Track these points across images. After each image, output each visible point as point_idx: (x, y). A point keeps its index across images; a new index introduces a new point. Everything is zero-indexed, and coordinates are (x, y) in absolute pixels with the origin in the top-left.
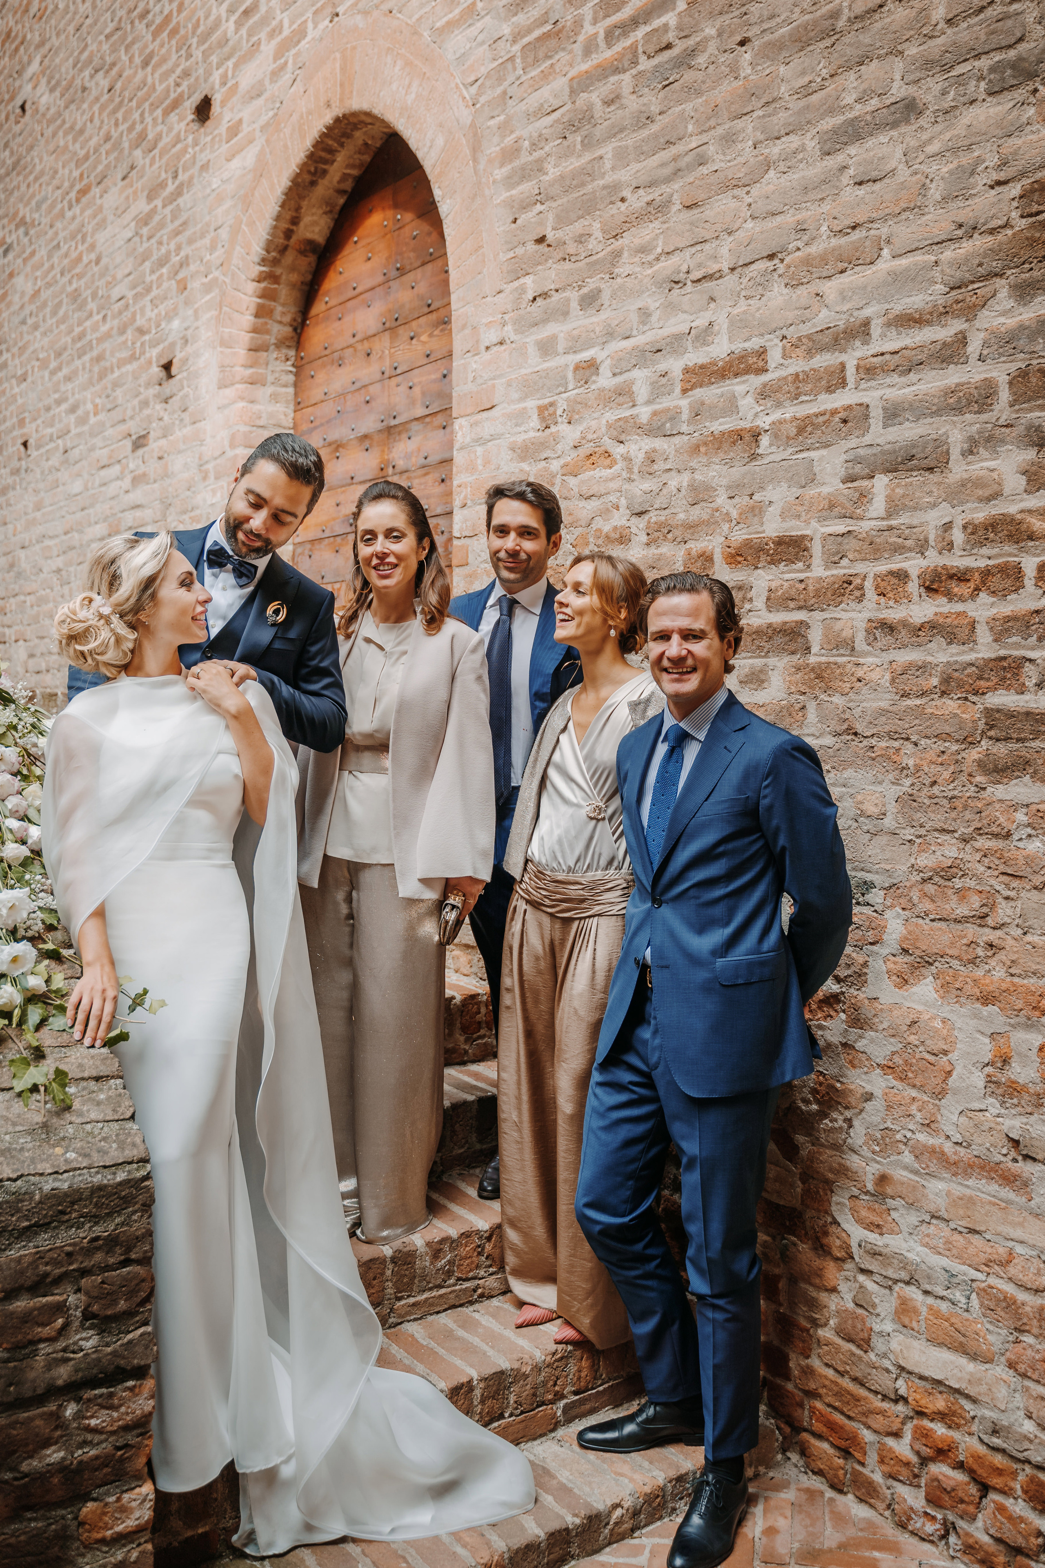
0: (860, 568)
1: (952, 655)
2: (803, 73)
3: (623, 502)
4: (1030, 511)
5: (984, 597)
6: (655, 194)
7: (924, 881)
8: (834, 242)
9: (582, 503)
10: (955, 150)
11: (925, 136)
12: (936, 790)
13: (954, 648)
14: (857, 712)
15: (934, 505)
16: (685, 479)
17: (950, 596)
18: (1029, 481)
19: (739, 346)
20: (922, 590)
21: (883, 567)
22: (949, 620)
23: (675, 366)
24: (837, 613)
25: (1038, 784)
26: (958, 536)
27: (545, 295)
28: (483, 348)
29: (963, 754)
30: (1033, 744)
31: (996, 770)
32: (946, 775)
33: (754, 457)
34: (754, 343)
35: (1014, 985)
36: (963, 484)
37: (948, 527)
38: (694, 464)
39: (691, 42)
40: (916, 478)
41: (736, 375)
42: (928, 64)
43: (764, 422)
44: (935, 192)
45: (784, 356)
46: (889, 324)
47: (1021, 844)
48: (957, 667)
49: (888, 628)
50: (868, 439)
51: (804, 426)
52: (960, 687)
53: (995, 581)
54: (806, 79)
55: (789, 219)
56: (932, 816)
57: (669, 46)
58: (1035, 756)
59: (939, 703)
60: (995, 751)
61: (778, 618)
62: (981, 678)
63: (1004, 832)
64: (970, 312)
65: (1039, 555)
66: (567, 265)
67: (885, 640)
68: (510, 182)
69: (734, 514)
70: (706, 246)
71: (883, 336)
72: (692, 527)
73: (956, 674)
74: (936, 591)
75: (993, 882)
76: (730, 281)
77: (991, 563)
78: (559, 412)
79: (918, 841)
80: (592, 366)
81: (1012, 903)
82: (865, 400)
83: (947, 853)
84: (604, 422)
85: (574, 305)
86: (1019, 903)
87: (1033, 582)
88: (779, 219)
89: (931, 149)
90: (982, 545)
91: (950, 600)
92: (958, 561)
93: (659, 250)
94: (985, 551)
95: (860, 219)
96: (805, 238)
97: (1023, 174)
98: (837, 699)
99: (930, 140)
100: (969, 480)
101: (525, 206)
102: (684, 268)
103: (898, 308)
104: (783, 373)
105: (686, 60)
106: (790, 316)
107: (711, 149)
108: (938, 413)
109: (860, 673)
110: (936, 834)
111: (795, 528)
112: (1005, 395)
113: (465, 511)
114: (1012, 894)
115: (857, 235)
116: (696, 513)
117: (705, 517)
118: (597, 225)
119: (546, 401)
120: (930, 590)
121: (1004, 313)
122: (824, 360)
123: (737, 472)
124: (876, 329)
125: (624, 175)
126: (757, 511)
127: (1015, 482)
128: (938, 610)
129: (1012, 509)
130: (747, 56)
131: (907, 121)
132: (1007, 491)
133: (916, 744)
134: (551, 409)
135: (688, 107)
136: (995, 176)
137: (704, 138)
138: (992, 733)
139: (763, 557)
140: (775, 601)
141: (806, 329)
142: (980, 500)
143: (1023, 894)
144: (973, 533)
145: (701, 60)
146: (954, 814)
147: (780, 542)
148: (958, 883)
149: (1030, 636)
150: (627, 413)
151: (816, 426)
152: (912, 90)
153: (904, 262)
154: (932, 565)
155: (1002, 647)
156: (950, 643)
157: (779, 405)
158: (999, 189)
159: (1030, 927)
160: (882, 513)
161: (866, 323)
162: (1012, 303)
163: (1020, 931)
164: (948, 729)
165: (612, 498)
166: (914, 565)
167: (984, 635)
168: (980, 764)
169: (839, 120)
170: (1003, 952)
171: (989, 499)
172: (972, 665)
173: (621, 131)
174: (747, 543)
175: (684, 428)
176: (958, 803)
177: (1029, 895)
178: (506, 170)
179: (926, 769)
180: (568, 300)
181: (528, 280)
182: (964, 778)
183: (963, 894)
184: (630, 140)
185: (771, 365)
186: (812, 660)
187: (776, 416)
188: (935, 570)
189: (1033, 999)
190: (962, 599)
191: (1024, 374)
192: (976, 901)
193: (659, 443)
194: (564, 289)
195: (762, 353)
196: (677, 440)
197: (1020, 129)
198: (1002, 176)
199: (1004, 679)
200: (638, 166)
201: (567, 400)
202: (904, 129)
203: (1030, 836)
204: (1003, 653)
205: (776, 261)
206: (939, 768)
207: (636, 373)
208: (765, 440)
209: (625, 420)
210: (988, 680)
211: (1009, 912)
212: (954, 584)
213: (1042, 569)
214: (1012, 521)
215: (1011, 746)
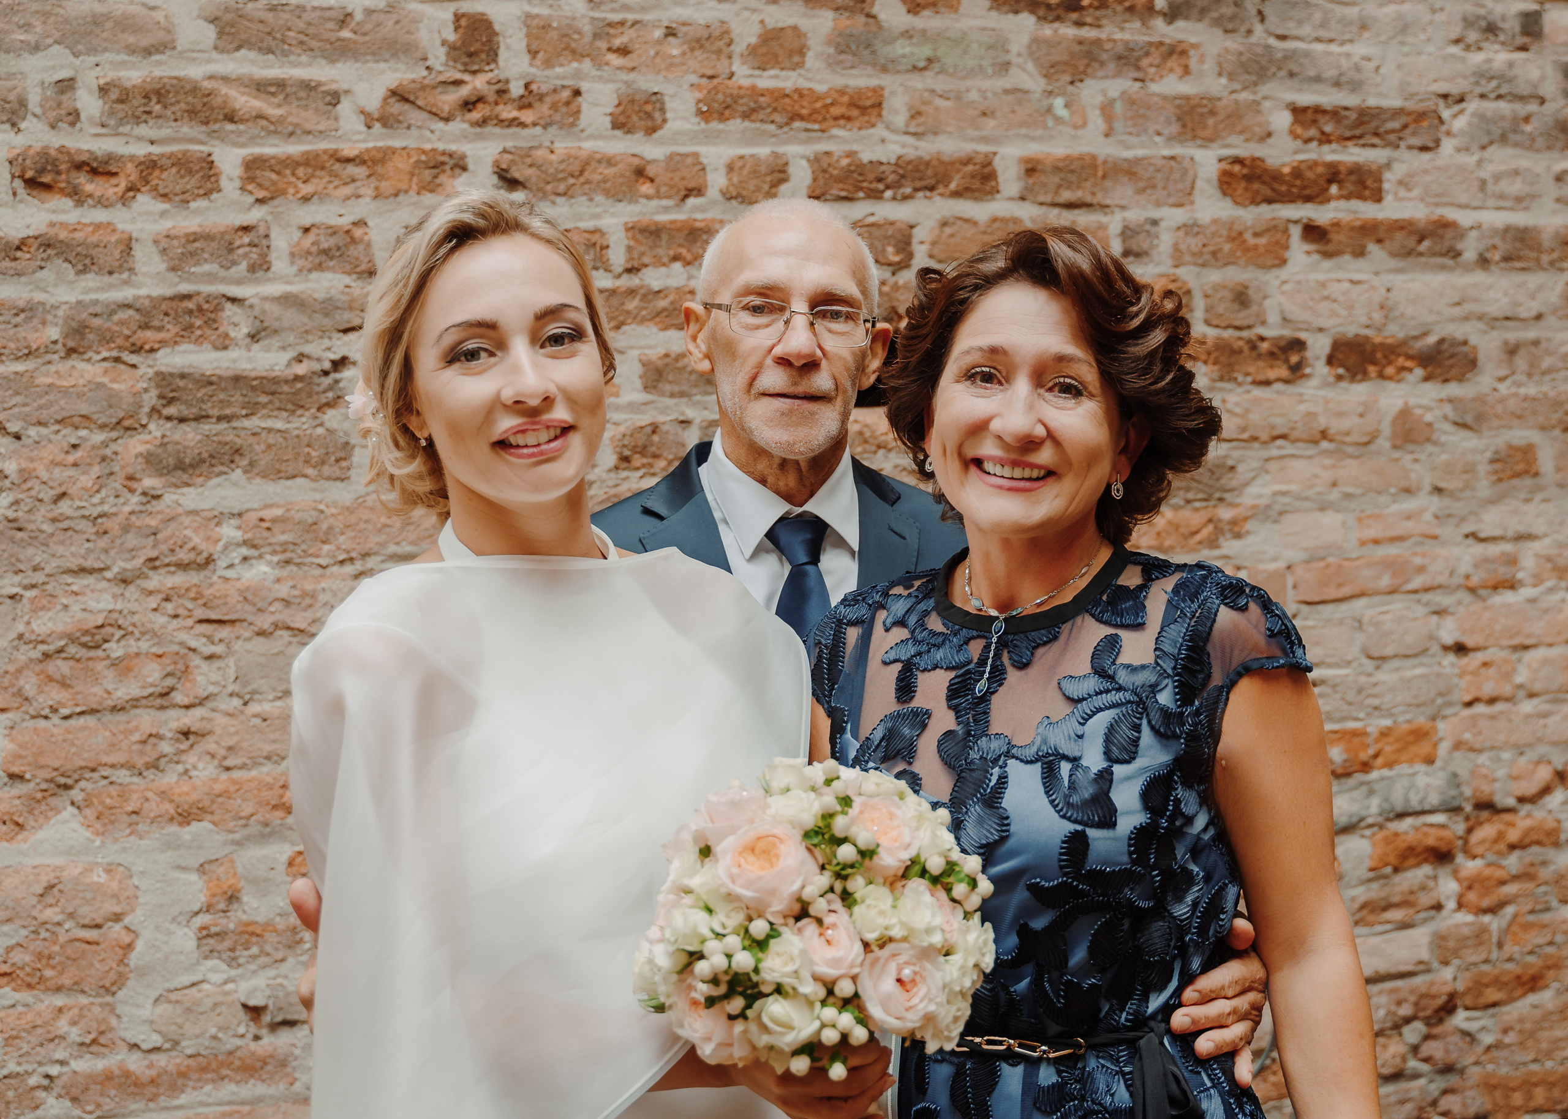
1: (87, 291)
4: (226, 79)
5: (144, 201)
7: (47, 656)
12: (64, 507)
13: (91, 280)
15: (36, 48)
17: (76, 195)
18: (221, 34)
20: (18, 184)
22: (79, 236)
25: (258, 480)
26: (89, 103)
29: (114, 447)
30: (247, 423)
31: (180, 466)
32: (87, 480)
35: (234, 782)
36: (94, 21)
37: (66, 85)
47: (230, 574)
48: (98, 309)
52: (106, 339)
53: (167, 179)
56: (60, 549)
58: (252, 440)
59: (63, 367)
60: (177, 437)
62: (145, 326)
63: (200, 559)
65: (243, 145)
73: (96, 322)
74: (48, 187)
75: (183, 636)
77: (156, 150)
79: (30, 594)
81: (217, 664)
83: (93, 605)
86: (231, 661)
87: (238, 183)
90: (137, 120)
91: (79, 203)
92: (90, 142)
94: (143, 130)
100: (108, 16)
110: (69, 579)
114: (218, 649)
120: (33, 184)
127: (197, 31)
128: (54, 218)
129: (195, 72)
132: (182, 43)
133: (18, 437)
138: (171, 410)
142: (132, 50)
143: (238, 646)
144: (120, 101)
146: (103, 542)
148: (116, 650)
149: (235, 263)
154: (37, 146)
155: (182, 280)
156: (84, 271)
159: (254, 692)
163: (236, 702)
164: (84, 409)
167: (149, 261)
168: (151, 461)
170: (209, 738)
171: (148, 51)
172: (128, 306)
176: (113, 525)
177: (249, 646)
179: (44, 475)
182: (117, 484)
183: (123, 667)
188: (44, 153)
189: (271, 796)
190: (102, 203)
192: (153, 674)
199: (189, 328)
203: (245, 559)
204: (185, 288)
206: (72, 472)
210: (160, 329)
211: (215, 676)
212: (82, 179)
213: (253, 167)
214: (195, 89)
215: (206, 427)
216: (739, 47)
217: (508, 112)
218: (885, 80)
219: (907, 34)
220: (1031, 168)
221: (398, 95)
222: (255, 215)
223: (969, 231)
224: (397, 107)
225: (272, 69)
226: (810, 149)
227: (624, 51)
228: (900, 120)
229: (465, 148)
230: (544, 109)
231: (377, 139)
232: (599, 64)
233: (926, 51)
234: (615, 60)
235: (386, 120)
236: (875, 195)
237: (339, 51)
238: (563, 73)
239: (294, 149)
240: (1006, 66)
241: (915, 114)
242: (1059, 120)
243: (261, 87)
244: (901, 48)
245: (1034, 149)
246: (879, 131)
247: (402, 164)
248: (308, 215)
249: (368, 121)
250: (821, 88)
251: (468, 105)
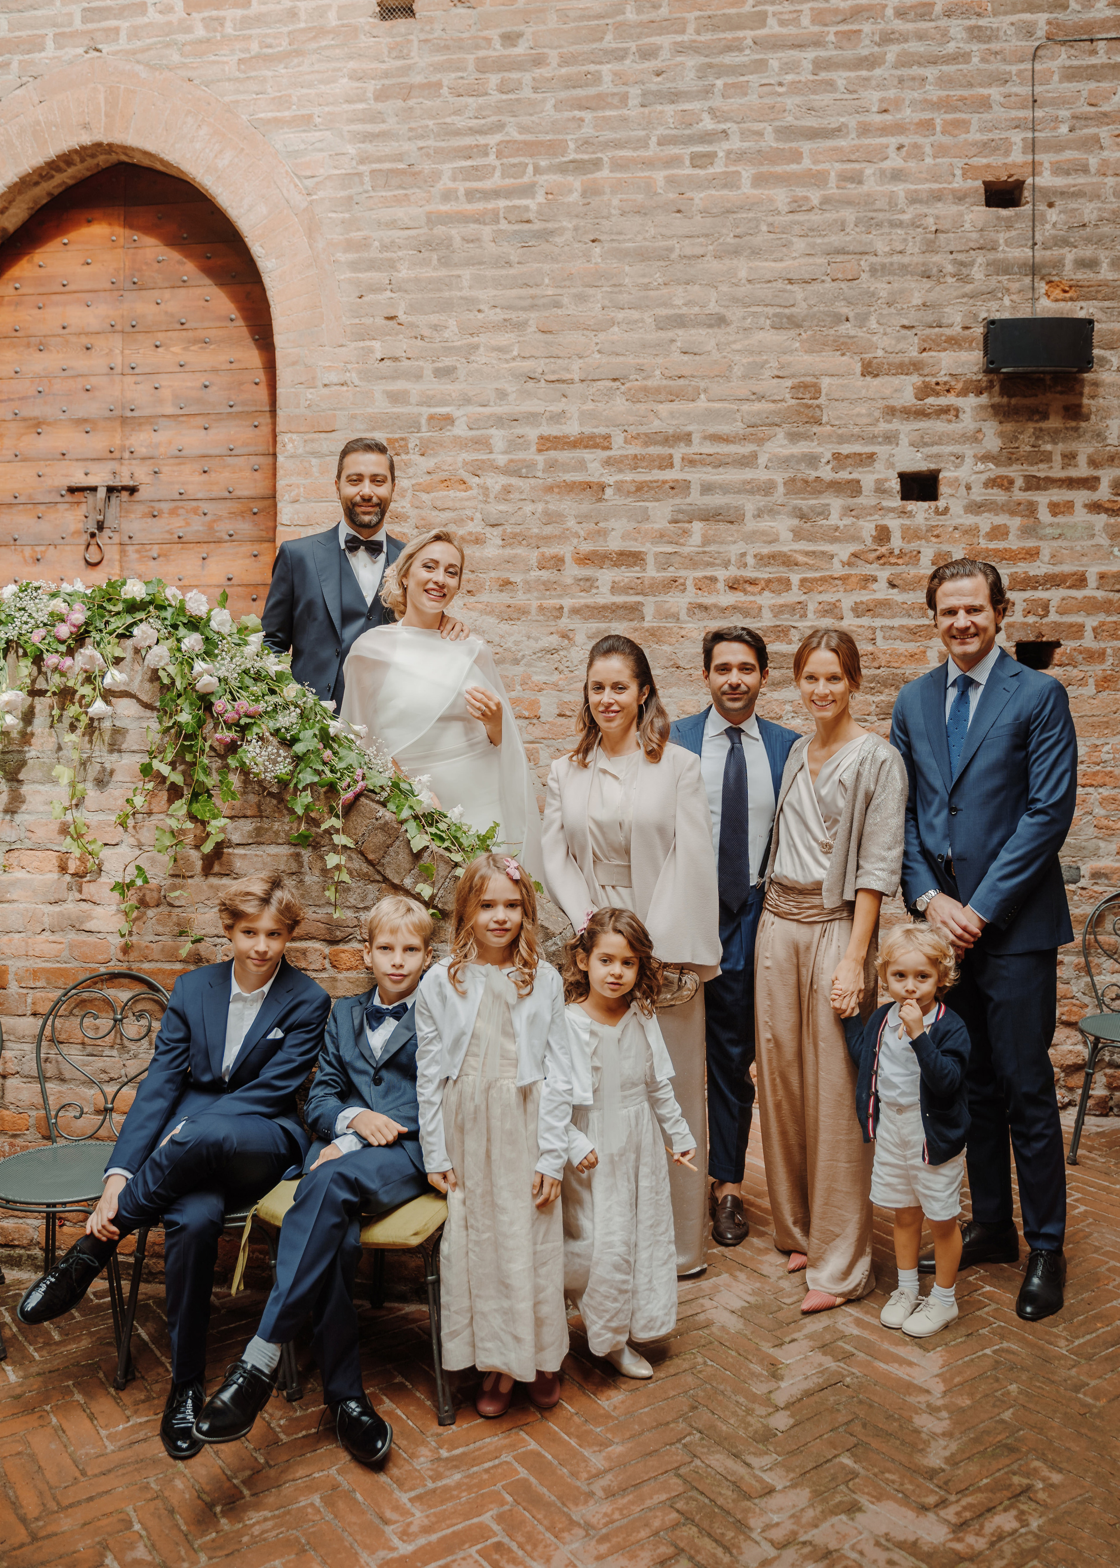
0: (682, 573)
2: (644, 276)
3: (478, 516)
4: (795, 551)
5: (766, 593)
6: (513, 315)
8: (665, 382)
9: (437, 513)
10: (751, 352)
11: (731, 339)
14: (680, 655)
15: (734, 542)
16: (540, 507)
17: (745, 591)
18: (794, 535)
19: (588, 430)
20: (726, 588)
21: (699, 574)
22: (744, 605)
23: (532, 434)
24: (666, 598)
26: (750, 560)
27: (396, 359)
28: (320, 385)
33: (600, 500)
34: (602, 430)
36: (754, 532)
37: (743, 555)
38: (548, 498)
39: (550, 226)
40: (722, 526)
41: (586, 447)
42: (735, 300)
43: (611, 480)
44: (738, 371)
45: (626, 442)
46: (705, 438)
49: (705, 608)
50: (688, 500)
51: (640, 488)
54: (646, 280)
55: (631, 360)
57: (528, 222)
61: (620, 599)
64: (761, 441)
65: (800, 574)
66: (419, 342)
67: (700, 614)
68: (354, 266)
69: (582, 533)
70: (560, 361)
71: (701, 444)
72: (547, 539)
74: (736, 589)
76: (578, 386)
77: (771, 576)
78: (411, 445)
80: (449, 420)
82: (688, 478)
84: (460, 459)
85: (428, 372)
87: (797, 587)
88: (621, 359)
89: (734, 347)
90: (766, 566)
91: (745, 594)
92: (750, 574)
93: (515, 353)
94: (768, 569)
95: (684, 373)
96: (644, 375)
97: (793, 376)
98: (666, 648)
99: (734, 342)
100: (757, 531)
101: (375, 289)
102: (540, 370)
103: (712, 429)
104: (625, 453)
105: (545, 235)
106: (632, 419)
107: (565, 300)
108: (739, 492)
109: (683, 633)
111: (635, 547)
112: (781, 489)
113: (297, 506)
115: (681, 382)
116: (548, 530)
117: (557, 533)
118: (452, 323)
119: (397, 436)
120: (731, 588)
121: (781, 446)
122: (655, 450)
123: (586, 507)
124: (696, 438)
125: (484, 295)
126: (603, 534)
127: (788, 535)
128: (737, 599)
129: (785, 549)
130: (598, 250)
131: (719, 327)
132: (782, 538)
134: (402, 443)
135: (546, 267)
136: (776, 373)
137: (559, 291)
139: (607, 562)
140: (615, 588)
141: (643, 429)
142: (765, 542)
144: (760, 559)
145: (559, 240)
147: (621, 554)
149: (795, 614)
150: (485, 457)
151: (651, 488)
152: (723, 311)
153: (717, 405)
154: (732, 575)
155: (777, 620)
157: (621, 471)
158: (776, 381)
160: (699, 542)
161: (689, 434)
162: (786, 442)
165: (469, 513)
166: (722, 574)
167: (767, 614)
169: (671, 312)
171: (770, 542)
173: (481, 263)
174: (595, 553)
175: (539, 474)
178: (351, 256)
180: (422, 368)
181: (377, 345)
184: (490, 273)
185: (615, 446)
186: (646, 625)
187: (620, 477)
188: (735, 577)
190: (752, 594)
191: (793, 480)
193: (514, 481)
194: (417, 359)
195: (607, 437)
196: (532, 481)
197: (792, 351)
198: (780, 374)
199: (779, 637)
200: (495, 292)
201: (420, 438)
202: (716, 330)
204: (778, 623)
205: (618, 383)
207: (493, 431)
208: (609, 492)
209: (483, 461)
212: (747, 586)
213: (803, 581)
214: (785, 555)
215: (783, 671)
216: (982, 533)
217: (893, 560)
218: (1041, 543)
219: (1051, 525)
220: (1102, 577)
221: (855, 555)
222: (803, 598)
223: (1074, 602)
224: (853, 559)
225: (811, 547)
226: (1008, 571)
227: (937, 536)
228: (1046, 559)
229: (877, 573)
230: (907, 559)
231: (847, 571)
232: (928, 541)
233: (1059, 531)
234: (934, 539)
235: (849, 564)
236: (1035, 588)
237: (834, 540)
238: (914, 545)
239: (817, 575)
240: (1093, 536)
241: (1053, 556)
242: (1116, 557)
243: (807, 554)
244: (1048, 531)
245: (1103, 569)
246: (1038, 563)
247: (854, 579)
248: (821, 598)
249: (844, 565)
250: (1014, 547)
251: (879, 558)
